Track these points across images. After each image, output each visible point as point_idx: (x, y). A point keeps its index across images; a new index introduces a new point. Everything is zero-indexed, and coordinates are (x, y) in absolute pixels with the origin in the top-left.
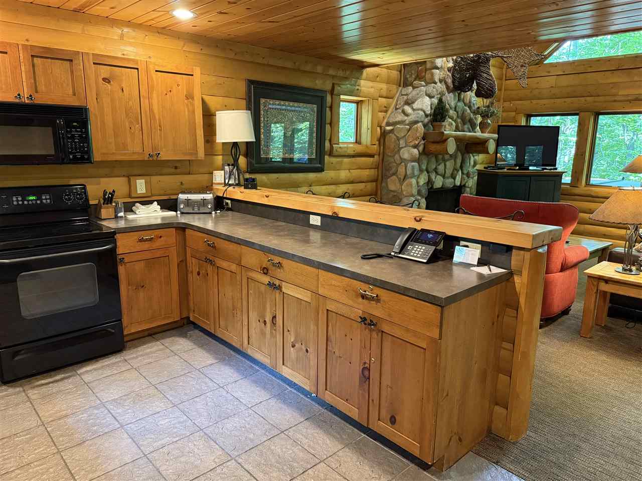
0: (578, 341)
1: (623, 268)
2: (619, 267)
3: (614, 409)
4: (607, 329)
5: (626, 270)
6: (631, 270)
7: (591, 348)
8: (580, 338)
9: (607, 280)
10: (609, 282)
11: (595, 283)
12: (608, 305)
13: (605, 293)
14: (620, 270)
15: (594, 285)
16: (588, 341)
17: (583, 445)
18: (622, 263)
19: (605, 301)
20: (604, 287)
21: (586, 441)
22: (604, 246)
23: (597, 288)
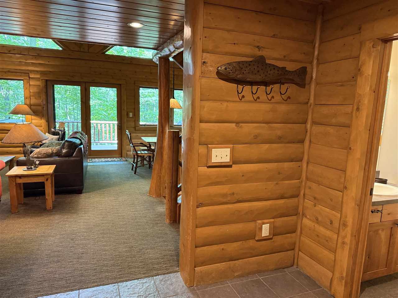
0: (11, 216)
1: (27, 168)
2: (25, 168)
3: (43, 242)
4: (25, 204)
5: (29, 169)
6: (31, 168)
7: (19, 217)
8: (12, 215)
9: (20, 177)
10: (22, 177)
11: (14, 180)
12: (22, 191)
13: (20, 184)
14: (26, 169)
15: (13, 181)
16: (17, 214)
17: (33, 267)
18: (26, 166)
19: (21, 189)
20: (19, 181)
21: (34, 264)
22: (11, 158)
23: (16, 182)
